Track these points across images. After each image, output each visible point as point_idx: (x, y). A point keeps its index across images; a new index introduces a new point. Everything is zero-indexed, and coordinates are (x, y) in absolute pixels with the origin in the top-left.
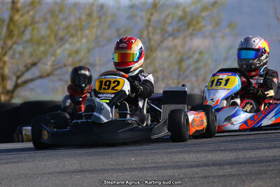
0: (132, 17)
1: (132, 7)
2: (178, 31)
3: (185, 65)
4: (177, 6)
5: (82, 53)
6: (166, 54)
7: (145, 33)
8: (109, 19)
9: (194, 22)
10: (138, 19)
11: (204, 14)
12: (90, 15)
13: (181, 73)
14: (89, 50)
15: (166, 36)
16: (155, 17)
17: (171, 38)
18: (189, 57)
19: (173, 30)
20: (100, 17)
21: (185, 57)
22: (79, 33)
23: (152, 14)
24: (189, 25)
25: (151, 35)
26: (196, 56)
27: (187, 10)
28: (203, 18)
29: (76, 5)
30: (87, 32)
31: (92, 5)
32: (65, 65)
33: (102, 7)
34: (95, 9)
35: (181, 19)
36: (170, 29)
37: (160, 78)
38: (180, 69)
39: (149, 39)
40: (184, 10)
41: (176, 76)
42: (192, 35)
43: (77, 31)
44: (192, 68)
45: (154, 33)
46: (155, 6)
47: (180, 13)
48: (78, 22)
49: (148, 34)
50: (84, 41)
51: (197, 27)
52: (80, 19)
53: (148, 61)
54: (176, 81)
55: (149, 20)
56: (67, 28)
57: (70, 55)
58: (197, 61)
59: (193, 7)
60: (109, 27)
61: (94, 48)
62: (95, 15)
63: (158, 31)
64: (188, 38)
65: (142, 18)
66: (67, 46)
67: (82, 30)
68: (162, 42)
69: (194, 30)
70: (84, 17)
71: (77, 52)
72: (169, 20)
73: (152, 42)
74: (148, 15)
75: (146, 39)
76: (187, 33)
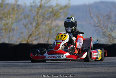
0: (31, 11)
1: (31, 6)
2: (50, 17)
3: (52, 32)
4: (50, 7)
5: (9, 25)
6: (44, 27)
7: (36, 18)
8: (21, 11)
9: (56, 14)
10: (33, 12)
11: (61, 11)
12: (13, 9)
13: (50, 35)
14: (12, 24)
15: (45, 19)
16: (40, 11)
17: (46, 20)
18: (54, 29)
19: (48, 17)
20: (17, 10)
21: (52, 28)
22: (8, 16)
23: (39, 10)
24: (54, 15)
25: (38, 19)
26: (57, 28)
27: (54, 9)
28: (60, 12)
29: (8, 4)
30: (11, 16)
31: (14, 5)
32: (2, 30)
33: (18, 6)
34: (16, 6)
35: (51, 12)
36: (46, 17)
37: (41, 36)
38: (50, 33)
39: (38, 20)
40: (52, 9)
41: (48, 36)
42: (55, 19)
43: (7, 15)
44: (55, 33)
45: (40, 18)
46: (41, 6)
47: (51, 10)
48: (8, 12)
49: (37, 18)
50: (10, 20)
51: (58, 16)
52: (9, 10)
53: (37, 29)
54: (48, 38)
55: (38, 12)
56: (3, 14)
57: (4, 25)
58: (57, 30)
59: (56, 8)
60: (21, 14)
61: (14, 23)
62: (15, 9)
63: (41, 17)
64: (54, 20)
65: (35, 11)
66: (3, 21)
67: (10, 15)
68: (43, 21)
69: (56, 17)
70: (11, 10)
71: (7, 24)
72: (46, 13)
73: (39, 22)
74: (38, 10)
75: (36, 20)
76: (53, 18)
